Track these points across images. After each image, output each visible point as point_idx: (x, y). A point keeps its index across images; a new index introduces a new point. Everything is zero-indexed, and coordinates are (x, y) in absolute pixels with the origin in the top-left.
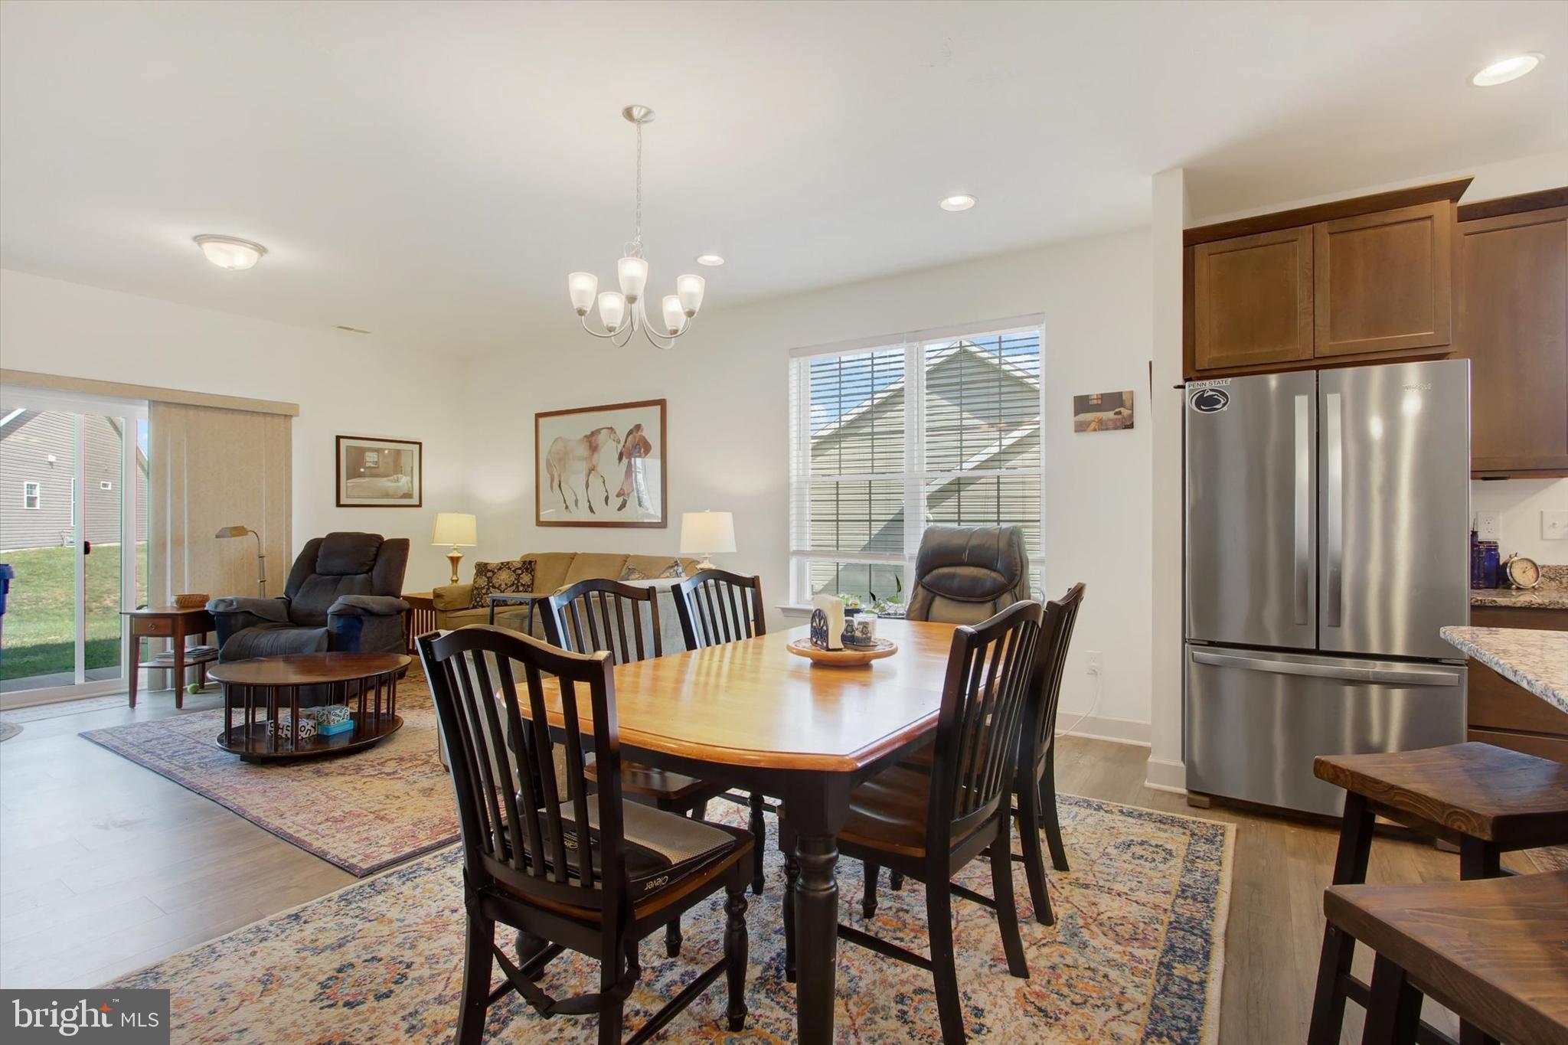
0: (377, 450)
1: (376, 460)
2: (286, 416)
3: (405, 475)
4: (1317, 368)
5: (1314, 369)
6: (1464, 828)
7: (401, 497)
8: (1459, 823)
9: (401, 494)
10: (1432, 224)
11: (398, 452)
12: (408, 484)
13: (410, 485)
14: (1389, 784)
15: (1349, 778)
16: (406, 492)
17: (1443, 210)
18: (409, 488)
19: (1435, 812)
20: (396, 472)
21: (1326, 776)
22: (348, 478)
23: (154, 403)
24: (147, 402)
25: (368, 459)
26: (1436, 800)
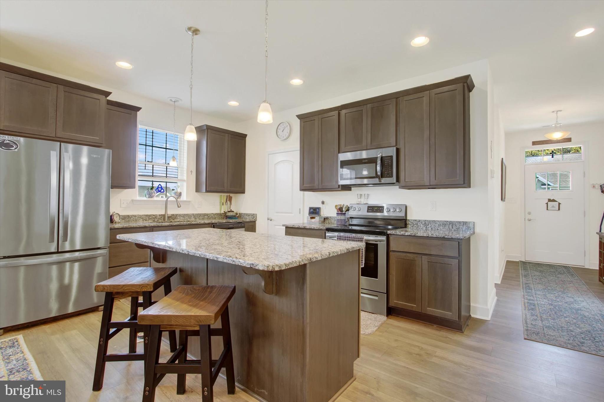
4: (61, 142)
5: (59, 142)
6: (146, 290)
8: (144, 289)
10: (99, 102)
14: (123, 285)
15: (109, 288)
17: (102, 97)
19: (137, 288)
21: (100, 290)
26: (138, 285)
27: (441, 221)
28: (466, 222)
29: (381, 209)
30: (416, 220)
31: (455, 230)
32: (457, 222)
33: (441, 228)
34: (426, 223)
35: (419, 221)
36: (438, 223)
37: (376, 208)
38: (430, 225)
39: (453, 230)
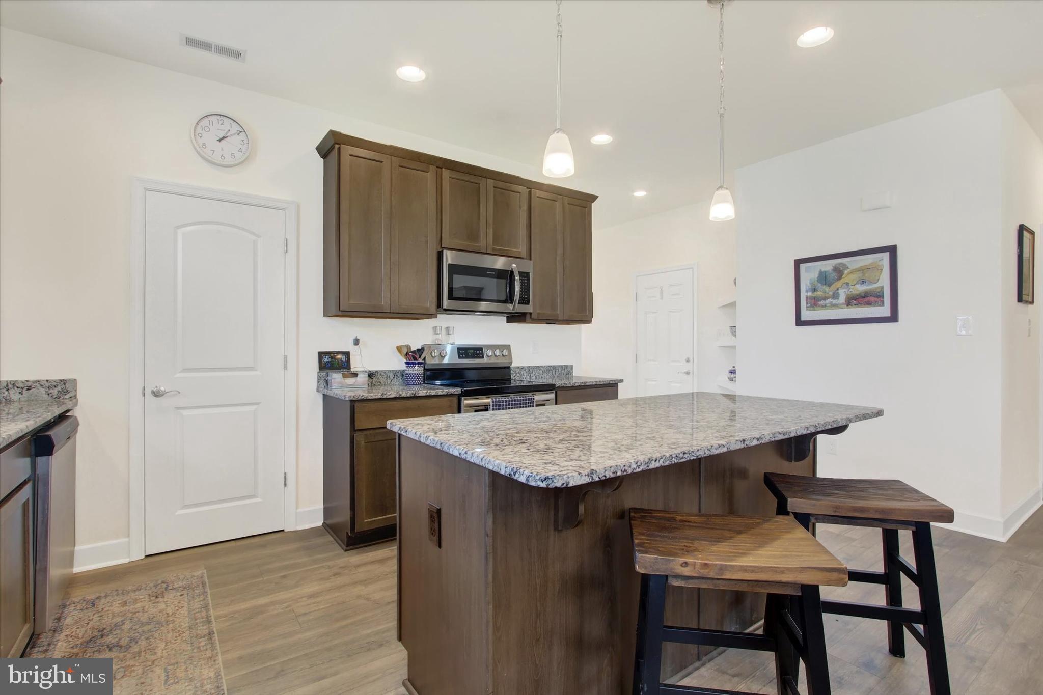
27: (545, 366)
28: (567, 366)
29: (478, 352)
30: (519, 367)
31: (557, 377)
32: (559, 366)
33: (545, 375)
34: (530, 369)
35: (523, 368)
36: (543, 369)
37: (471, 351)
38: (534, 373)
39: (556, 376)
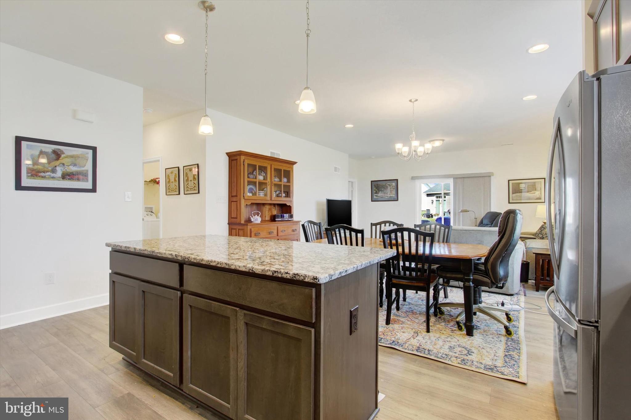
0: (525, 183)
1: (524, 186)
2: (489, 176)
3: (538, 191)
7: (536, 199)
9: (536, 198)
11: (535, 183)
12: (539, 194)
13: (540, 194)
16: (538, 197)
18: (539, 196)
20: (533, 190)
22: (513, 193)
23: (454, 178)
24: (453, 178)
25: (521, 186)
